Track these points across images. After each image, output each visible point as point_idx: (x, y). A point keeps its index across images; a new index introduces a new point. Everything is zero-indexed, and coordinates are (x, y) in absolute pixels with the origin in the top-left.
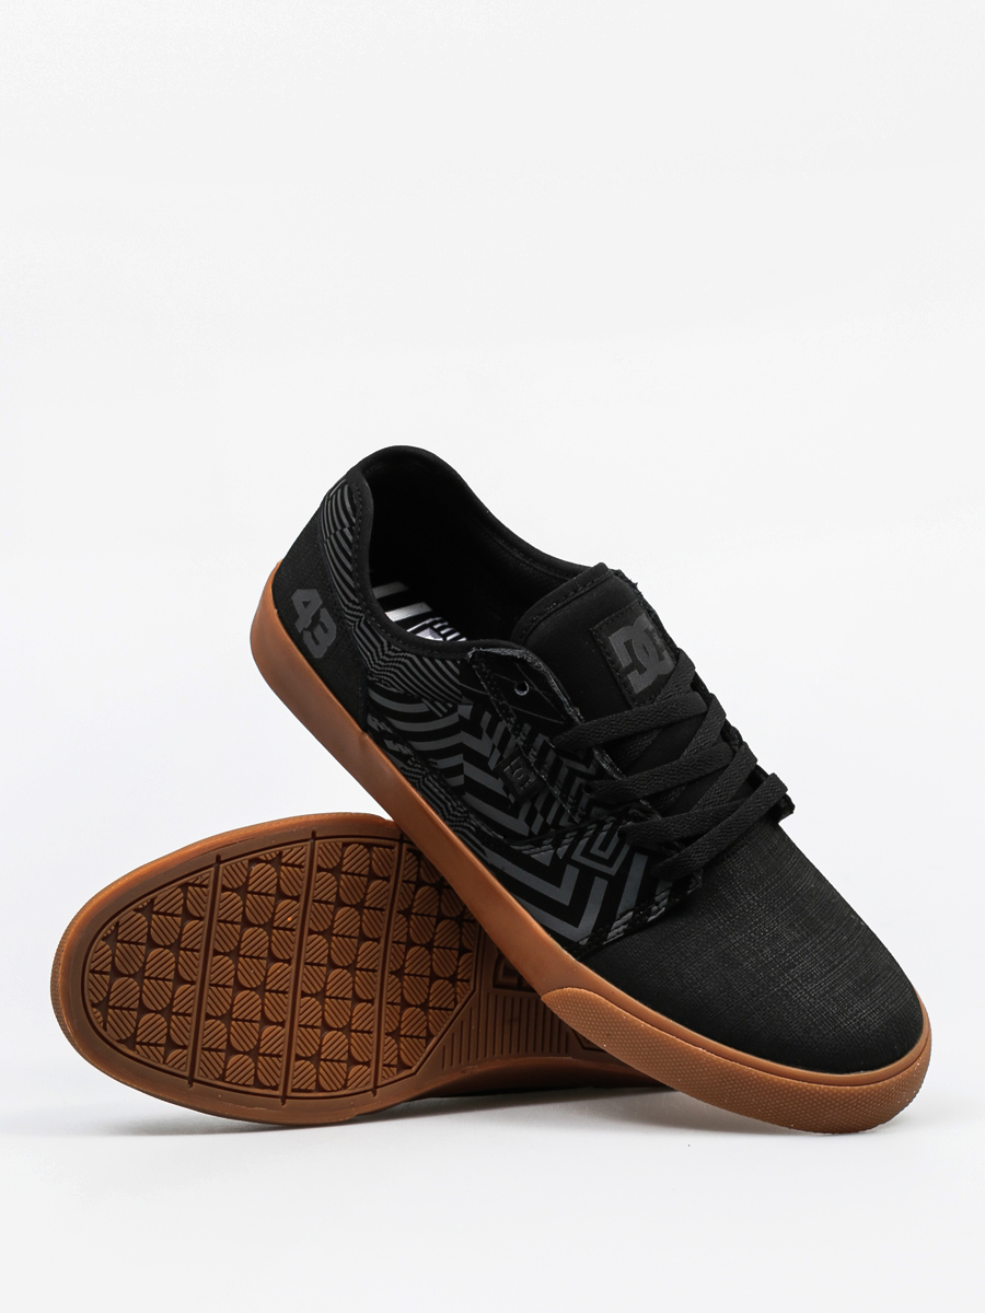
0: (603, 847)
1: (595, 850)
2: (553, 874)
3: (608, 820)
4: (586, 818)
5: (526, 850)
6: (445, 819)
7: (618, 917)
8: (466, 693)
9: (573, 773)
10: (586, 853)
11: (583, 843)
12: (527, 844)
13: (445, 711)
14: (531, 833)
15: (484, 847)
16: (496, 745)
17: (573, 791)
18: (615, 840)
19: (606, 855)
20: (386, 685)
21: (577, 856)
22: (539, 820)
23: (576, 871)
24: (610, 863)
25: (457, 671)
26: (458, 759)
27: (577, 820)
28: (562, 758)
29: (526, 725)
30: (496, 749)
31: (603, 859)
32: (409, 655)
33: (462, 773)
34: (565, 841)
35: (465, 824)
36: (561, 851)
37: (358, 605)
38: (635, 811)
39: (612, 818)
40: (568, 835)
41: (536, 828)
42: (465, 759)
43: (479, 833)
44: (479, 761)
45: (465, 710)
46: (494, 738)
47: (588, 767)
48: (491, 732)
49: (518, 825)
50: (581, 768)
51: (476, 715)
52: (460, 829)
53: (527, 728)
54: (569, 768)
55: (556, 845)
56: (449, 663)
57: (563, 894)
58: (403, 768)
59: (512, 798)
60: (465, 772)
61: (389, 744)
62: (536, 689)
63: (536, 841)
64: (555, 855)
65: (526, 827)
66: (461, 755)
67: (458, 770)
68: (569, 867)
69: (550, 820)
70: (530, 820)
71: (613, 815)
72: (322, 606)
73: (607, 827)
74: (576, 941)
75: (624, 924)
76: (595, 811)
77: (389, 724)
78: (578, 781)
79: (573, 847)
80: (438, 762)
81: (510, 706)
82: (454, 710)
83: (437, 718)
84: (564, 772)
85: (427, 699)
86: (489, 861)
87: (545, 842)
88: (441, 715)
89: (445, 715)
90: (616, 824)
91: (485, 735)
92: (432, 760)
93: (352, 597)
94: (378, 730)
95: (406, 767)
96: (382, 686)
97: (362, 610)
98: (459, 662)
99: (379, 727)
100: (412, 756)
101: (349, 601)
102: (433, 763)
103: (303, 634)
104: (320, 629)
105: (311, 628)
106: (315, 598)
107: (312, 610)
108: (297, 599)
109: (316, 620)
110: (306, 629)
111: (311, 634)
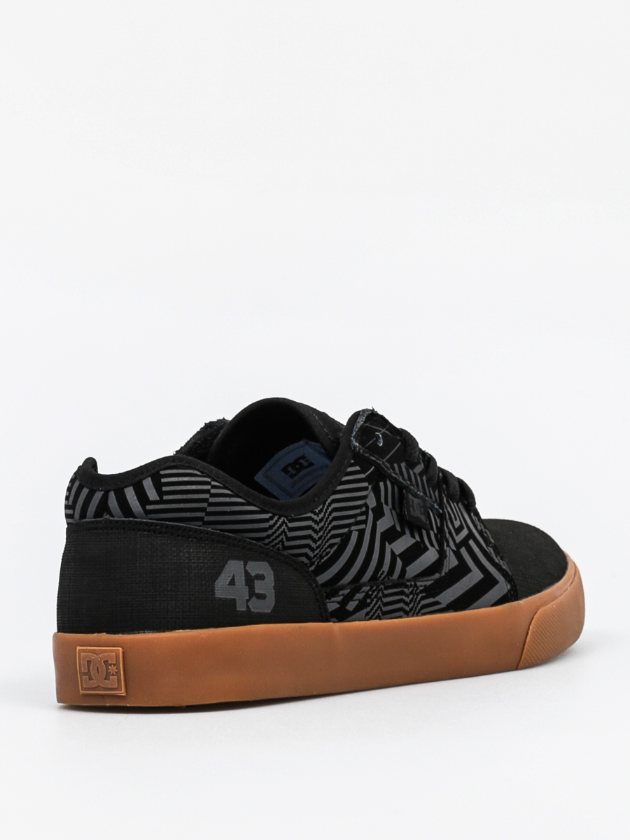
6: (407, 614)
8: (368, 480)
13: (365, 517)
20: (327, 554)
25: (358, 468)
26: (389, 548)
32: (329, 501)
33: (396, 556)
35: (419, 597)
37: (274, 517)
42: (390, 544)
43: (428, 592)
44: (394, 533)
45: (372, 499)
46: (389, 505)
51: (377, 495)
52: (419, 607)
53: (396, 466)
56: (350, 469)
59: (418, 539)
60: (397, 553)
61: (351, 606)
63: (443, 554)
64: (453, 551)
66: (387, 544)
72: (245, 565)
77: (343, 588)
80: (383, 569)
81: (384, 461)
82: (367, 507)
83: (364, 530)
85: (354, 524)
86: (443, 605)
87: (445, 548)
88: (364, 526)
89: (365, 522)
92: (379, 575)
93: (266, 516)
94: (338, 606)
95: (368, 609)
96: (325, 558)
97: (280, 517)
98: (352, 461)
99: (338, 603)
100: (368, 591)
101: (265, 530)
102: (382, 574)
103: (248, 607)
104: (257, 583)
105: (252, 593)
106: (234, 568)
107: (240, 580)
108: (221, 589)
109: (250, 581)
110: (248, 601)
111: (254, 599)
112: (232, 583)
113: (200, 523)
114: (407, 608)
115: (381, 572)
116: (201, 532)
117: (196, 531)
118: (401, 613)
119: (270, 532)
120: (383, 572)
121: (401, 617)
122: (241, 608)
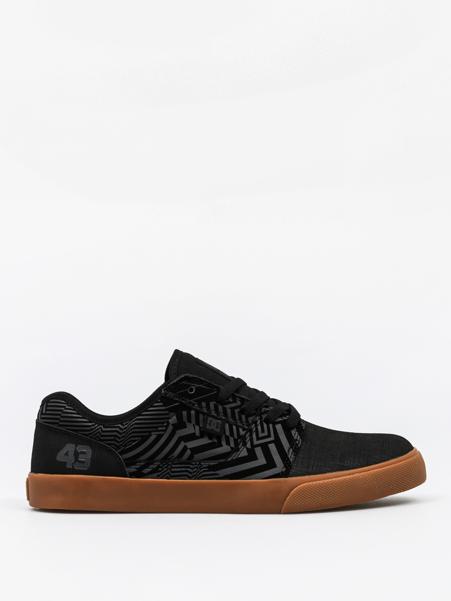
0: (263, 431)
1: (261, 435)
2: (252, 456)
3: (257, 419)
4: (249, 425)
5: (234, 456)
6: (190, 478)
7: (288, 453)
8: (171, 410)
9: (233, 409)
10: (258, 438)
11: (254, 436)
12: (233, 453)
13: (164, 428)
14: (231, 448)
15: (216, 472)
16: (195, 424)
17: (237, 417)
18: (265, 426)
19: (266, 433)
20: (130, 445)
21: (256, 442)
22: (231, 439)
23: (259, 448)
24: (269, 436)
25: (161, 404)
26: (182, 444)
27: (246, 427)
28: (225, 406)
29: (202, 403)
30: (196, 426)
31: (266, 436)
33: (187, 448)
34: (247, 440)
35: (202, 470)
36: (249, 445)
37: (95, 425)
38: (264, 409)
39: (258, 417)
40: (247, 436)
41: (232, 444)
42: (185, 442)
43: (211, 468)
44: (192, 437)
45: (173, 420)
46: (192, 422)
47: (236, 403)
48: (189, 421)
49: (225, 448)
50: (234, 405)
51: (180, 417)
52: (200, 475)
53: (204, 404)
54: (230, 408)
55: (245, 444)
56: (156, 404)
57: (262, 461)
58: (159, 476)
59: (215, 440)
60: (188, 448)
61: (146, 471)
62: (197, 386)
63: (236, 449)
64: (247, 448)
65: (229, 447)
66: (182, 442)
67: (185, 448)
68: (256, 449)
69: (236, 437)
70: (228, 443)
71: (257, 416)
72: (76, 446)
73: (258, 422)
74: (281, 472)
75: (292, 453)
76: (250, 419)
77: (140, 462)
78: (237, 411)
79: (251, 440)
80: (173, 455)
81: (192, 401)
82: (168, 423)
84: (229, 411)
85: (153, 431)
86: (222, 475)
87: (240, 447)
88: (163, 433)
89: (165, 431)
90: (261, 418)
91: (187, 424)
92: (170, 457)
93: (91, 424)
94: (136, 470)
95: (159, 473)
96: (128, 447)
97: (99, 425)
98: (159, 400)
99: (136, 469)
100: (160, 465)
101: (88, 431)
102: (171, 457)
103: (73, 466)
104: (81, 456)
105: (76, 460)
106: (70, 448)
107: (71, 454)
108: (60, 457)
109: (76, 454)
110: (73, 463)
111: (77, 462)
112: (67, 454)
113: (58, 425)
114: (190, 475)
115: (172, 455)
116: (58, 429)
117: (55, 428)
118: (186, 477)
119: (91, 432)
120: (173, 456)
121: (185, 479)
122: (69, 466)
